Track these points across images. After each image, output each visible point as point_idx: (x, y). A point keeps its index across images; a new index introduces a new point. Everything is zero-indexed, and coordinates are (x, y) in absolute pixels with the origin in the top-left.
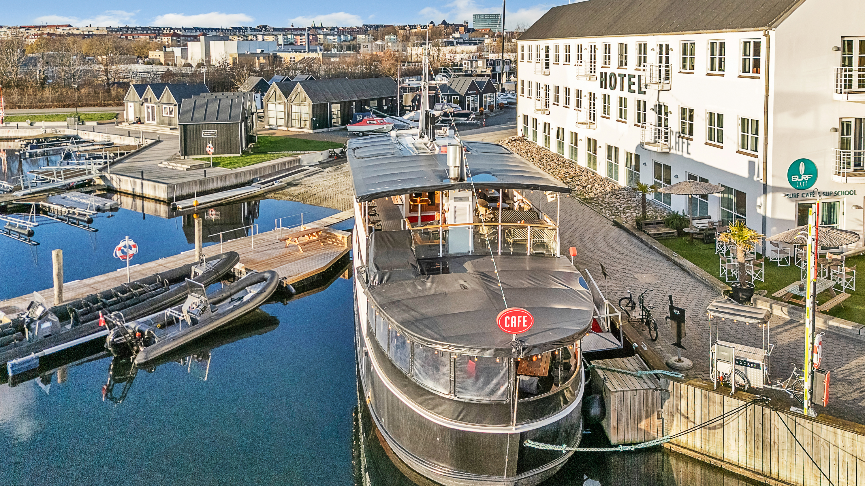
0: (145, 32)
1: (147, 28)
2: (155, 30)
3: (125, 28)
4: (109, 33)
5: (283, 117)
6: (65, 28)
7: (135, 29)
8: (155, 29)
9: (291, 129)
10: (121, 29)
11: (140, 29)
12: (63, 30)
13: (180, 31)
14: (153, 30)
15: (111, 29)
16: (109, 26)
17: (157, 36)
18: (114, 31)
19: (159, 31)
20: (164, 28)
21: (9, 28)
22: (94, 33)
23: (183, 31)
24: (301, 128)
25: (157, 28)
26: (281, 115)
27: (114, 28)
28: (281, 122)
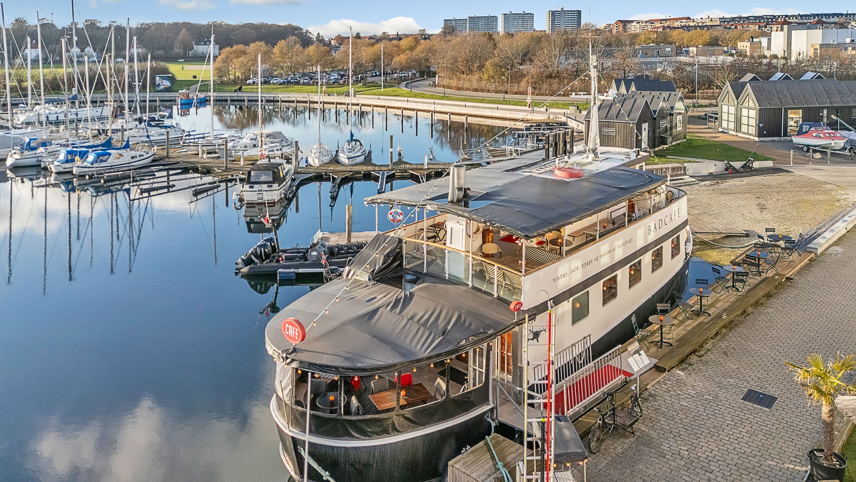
0: (757, 21)
1: (759, 17)
2: (768, 19)
3: (738, 18)
4: (722, 23)
5: (733, 121)
6: (682, 21)
7: (748, 18)
8: (769, 17)
9: (740, 135)
10: (733, 19)
11: (753, 18)
12: (681, 22)
13: (796, 18)
14: (766, 18)
15: (723, 20)
16: (721, 17)
17: (767, 24)
18: (727, 21)
19: (772, 19)
20: (779, 16)
21: (639, 23)
22: (707, 24)
23: (799, 17)
24: (748, 134)
25: (771, 16)
26: (732, 118)
27: (727, 19)
28: (732, 126)
